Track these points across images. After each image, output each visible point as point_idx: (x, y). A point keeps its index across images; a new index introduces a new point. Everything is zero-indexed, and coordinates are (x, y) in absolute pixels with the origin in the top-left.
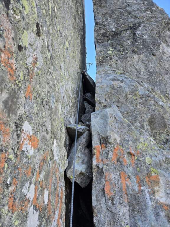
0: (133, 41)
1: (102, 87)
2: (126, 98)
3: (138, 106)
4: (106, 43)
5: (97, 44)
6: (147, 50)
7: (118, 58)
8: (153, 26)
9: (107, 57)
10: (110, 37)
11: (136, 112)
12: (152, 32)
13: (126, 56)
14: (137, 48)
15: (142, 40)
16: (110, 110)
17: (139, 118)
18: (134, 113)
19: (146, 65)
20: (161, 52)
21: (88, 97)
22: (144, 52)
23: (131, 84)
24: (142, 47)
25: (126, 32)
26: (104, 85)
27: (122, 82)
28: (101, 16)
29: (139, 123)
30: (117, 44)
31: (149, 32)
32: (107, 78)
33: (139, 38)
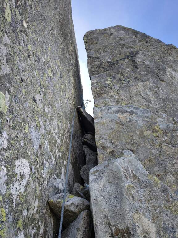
0: (133, 68)
1: (103, 124)
2: (143, 136)
3: (164, 147)
4: (102, 74)
5: (92, 76)
6: (152, 76)
7: (119, 87)
8: (152, 52)
9: (106, 87)
10: (106, 68)
11: (163, 156)
12: (153, 58)
13: (128, 84)
14: (140, 74)
15: (143, 66)
16: (122, 161)
17: (169, 167)
18: (159, 159)
19: (156, 93)
20: (169, 76)
21: (88, 140)
22: (149, 78)
23: (145, 115)
24: (145, 73)
25: (124, 60)
26: (106, 120)
27: (132, 114)
28: (93, 52)
29: (172, 177)
30: (115, 73)
31: (150, 58)
32: (110, 110)
33: (140, 64)
